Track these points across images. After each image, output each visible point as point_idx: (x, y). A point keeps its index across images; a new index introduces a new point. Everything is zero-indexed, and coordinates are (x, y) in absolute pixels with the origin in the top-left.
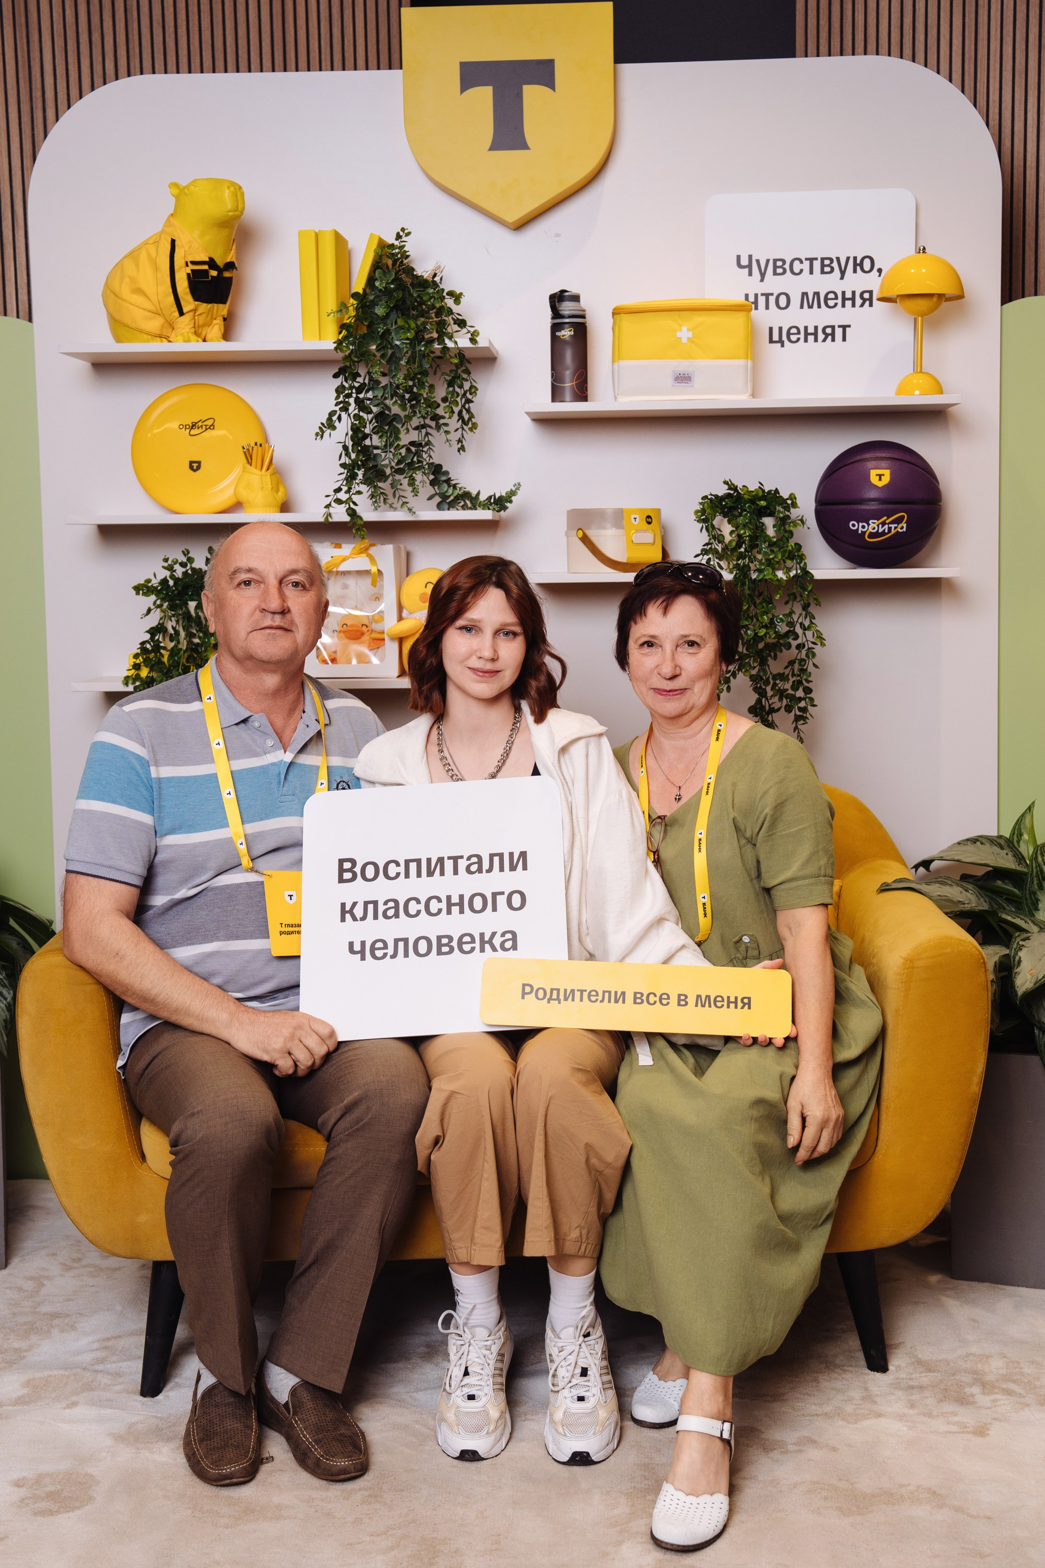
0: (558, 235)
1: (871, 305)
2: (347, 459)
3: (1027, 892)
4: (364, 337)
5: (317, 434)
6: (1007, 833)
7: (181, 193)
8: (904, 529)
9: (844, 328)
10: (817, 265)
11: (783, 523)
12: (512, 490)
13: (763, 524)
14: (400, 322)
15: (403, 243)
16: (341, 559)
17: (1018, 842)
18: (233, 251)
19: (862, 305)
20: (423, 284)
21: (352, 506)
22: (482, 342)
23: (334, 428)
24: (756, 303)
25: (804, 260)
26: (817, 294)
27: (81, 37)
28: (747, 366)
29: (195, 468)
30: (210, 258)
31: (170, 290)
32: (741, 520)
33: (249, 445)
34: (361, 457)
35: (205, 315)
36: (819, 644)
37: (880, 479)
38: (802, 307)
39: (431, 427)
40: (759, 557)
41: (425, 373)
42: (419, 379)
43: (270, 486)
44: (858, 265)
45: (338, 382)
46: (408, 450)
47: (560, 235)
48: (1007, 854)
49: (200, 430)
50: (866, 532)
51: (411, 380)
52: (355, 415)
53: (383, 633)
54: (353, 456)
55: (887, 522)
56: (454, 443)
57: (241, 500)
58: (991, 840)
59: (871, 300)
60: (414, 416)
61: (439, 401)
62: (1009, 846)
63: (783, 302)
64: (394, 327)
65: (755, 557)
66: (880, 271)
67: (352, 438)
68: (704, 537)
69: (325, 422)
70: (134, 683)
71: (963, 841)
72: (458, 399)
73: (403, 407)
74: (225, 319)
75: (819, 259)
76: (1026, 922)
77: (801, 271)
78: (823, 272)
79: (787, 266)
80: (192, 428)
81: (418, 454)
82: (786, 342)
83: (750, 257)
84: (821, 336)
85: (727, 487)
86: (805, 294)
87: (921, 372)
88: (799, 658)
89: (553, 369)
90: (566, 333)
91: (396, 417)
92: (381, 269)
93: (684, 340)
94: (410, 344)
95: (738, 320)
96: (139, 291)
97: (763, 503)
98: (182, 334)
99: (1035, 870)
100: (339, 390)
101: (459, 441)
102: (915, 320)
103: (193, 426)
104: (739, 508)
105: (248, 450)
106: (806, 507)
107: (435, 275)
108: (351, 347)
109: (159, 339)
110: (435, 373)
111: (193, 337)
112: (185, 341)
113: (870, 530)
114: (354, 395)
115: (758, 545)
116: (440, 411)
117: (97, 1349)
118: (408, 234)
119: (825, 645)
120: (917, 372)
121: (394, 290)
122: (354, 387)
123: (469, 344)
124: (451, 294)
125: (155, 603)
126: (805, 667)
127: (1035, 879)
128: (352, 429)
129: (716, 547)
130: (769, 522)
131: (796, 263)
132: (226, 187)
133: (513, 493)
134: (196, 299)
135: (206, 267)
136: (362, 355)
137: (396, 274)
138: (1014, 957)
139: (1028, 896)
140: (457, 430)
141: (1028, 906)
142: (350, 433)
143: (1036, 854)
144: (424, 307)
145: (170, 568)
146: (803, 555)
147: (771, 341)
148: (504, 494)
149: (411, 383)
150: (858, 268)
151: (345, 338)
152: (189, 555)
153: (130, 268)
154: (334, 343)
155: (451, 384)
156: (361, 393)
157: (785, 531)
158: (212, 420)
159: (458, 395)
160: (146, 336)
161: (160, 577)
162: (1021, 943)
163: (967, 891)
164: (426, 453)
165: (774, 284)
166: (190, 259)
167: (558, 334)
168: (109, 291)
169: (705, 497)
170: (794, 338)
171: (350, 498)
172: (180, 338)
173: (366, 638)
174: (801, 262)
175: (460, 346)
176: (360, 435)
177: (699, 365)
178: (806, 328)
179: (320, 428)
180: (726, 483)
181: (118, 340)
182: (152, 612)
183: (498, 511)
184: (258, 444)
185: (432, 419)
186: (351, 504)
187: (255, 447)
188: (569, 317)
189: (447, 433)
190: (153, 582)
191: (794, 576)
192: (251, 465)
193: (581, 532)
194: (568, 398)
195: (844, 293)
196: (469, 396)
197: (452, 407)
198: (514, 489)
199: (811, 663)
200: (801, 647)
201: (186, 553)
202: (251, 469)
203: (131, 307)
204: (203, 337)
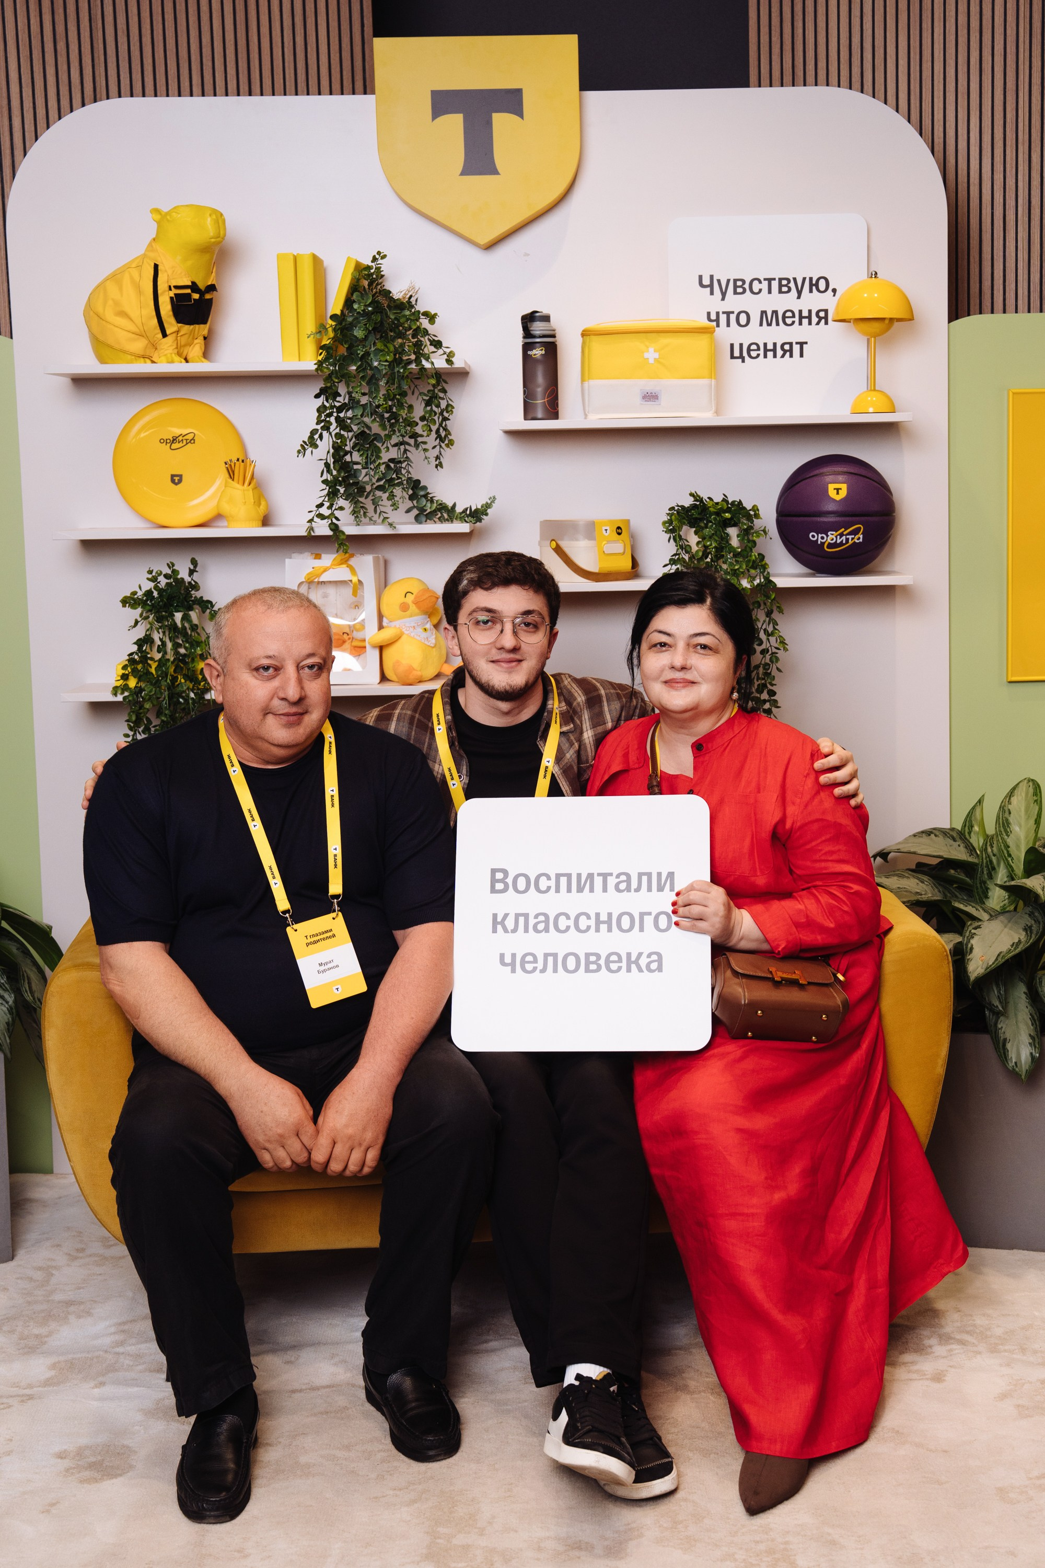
0: (527, 255)
1: (826, 323)
2: (329, 475)
3: (978, 883)
4: (344, 358)
5: (299, 452)
6: (959, 827)
7: (163, 219)
8: (861, 540)
9: (802, 344)
10: (775, 285)
11: (746, 533)
12: (487, 503)
13: (728, 535)
14: (379, 345)
15: (379, 266)
16: (322, 570)
17: (970, 833)
18: (213, 274)
19: (818, 323)
20: (400, 306)
21: (334, 521)
22: (458, 363)
23: (316, 446)
24: (717, 320)
25: (762, 280)
26: (775, 312)
28: (711, 385)
29: (176, 481)
30: (193, 283)
31: (154, 313)
32: (707, 532)
33: (231, 461)
34: (342, 474)
35: (187, 336)
36: (782, 649)
37: (838, 493)
38: (761, 325)
39: (409, 444)
40: (725, 567)
41: (404, 394)
42: (398, 400)
43: (252, 500)
44: (814, 285)
45: (320, 402)
46: (388, 467)
47: (528, 255)
48: (959, 846)
49: (181, 445)
50: (824, 543)
51: (390, 400)
52: (336, 434)
53: (364, 640)
54: (335, 473)
55: (845, 533)
56: (433, 460)
57: (222, 513)
58: (944, 833)
59: (826, 318)
60: (394, 434)
61: (418, 420)
62: (961, 838)
63: (743, 319)
64: (373, 349)
65: (721, 567)
66: (834, 291)
67: (334, 456)
68: (672, 548)
69: (306, 440)
70: (122, 693)
71: (918, 833)
73: (384, 427)
74: (205, 338)
75: (777, 280)
76: (977, 909)
77: (760, 290)
78: (780, 292)
79: (747, 286)
80: (173, 442)
81: (398, 471)
82: (747, 358)
83: (712, 277)
84: (779, 352)
85: (692, 499)
86: (764, 313)
87: (875, 390)
88: (763, 662)
89: (525, 385)
90: (538, 352)
91: (377, 437)
92: (359, 291)
93: (651, 361)
94: (389, 366)
95: (702, 342)
96: (123, 314)
97: (728, 515)
98: (165, 355)
99: (985, 861)
100: (320, 410)
101: (437, 458)
102: (868, 340)
103: (174, 440)
104: (705, 519)
105: (230, 465)
106: (768, 517)
107: (411, 296)
108: (331, 368)
109: (142, 359)
110: (413, 393)
111: (177, 358)
112: (168, 362)
113: (829, 541)
114: (335, 414)
115: (723, 555)
116: (418, 429)
117: (114, 1333)
118: (384, 257)
119: (788, 650)
120: (871, 390)
121: (372, 313)
122: (335, 406)
123: (445, 365)
124: (426, 314)
125: (141, 615)
126: (769, 671)
127: (985, 869)
128: (333, 447)
129: (684, 556)
130: (733, 532)
131: (756, 283)
132: (208, 215)
133: (488, 506)
134: (178, 322)
135: (189, 291)
136: (343, 375)
137: (373, 296)
138: (967, 945)
139: (978, 885)
140: (434, 447)
141: (978, 895)
142: (332, 451)
143: (986, 845)
144: (401, 328)
145: (154, 579)
146: (766, 564)
147: (733, 357)
148: (479, 507)
149: (390, 403)
150: (814, 288)
151: (326, 359)
152: (174, 568)
153: (111, 287)
154: (315, 364)
155: (428, 403)
156: (342, 412)
157: (749, 541)
158: (193, 434)
159: (435, 414)
160: (129, 357)
161: (145, 589)
162: (973, 931)
163: (923, 882)
164: (405, 468)
165: (734, 303)
166: (173, 283)
167: (529, 353)
168: (91, 313)
169: (672, 509)
170: (754, 354)
171: (332, 514)
172: (163, 358)
173: (348, 646)
174: (760, 282)
175: (436, 366)
176: (341, 452)
177: (666, 384)
178: (766, 345)
179: (301, 445)
180: (691, 495)
181: (102, 361)
182: (139, 624)
183: (474, 523)
184: (240, 460)
185: (410, 437)
186: (334, 519)
188: (540, 337)
189: (425, 450)
190: (138, 594)
191: (758, 585)
192: (233, 480)
193: (554, 542)
194: (540, 416)
195: (800, 312)
196: (446, 414)
197: (429, 426)
198: (489, 502)
199: (774, 667)
200: (764, 652)
201: (171, 565)
202: (234, 484)
203: (116, 329)
204: (184, 357)
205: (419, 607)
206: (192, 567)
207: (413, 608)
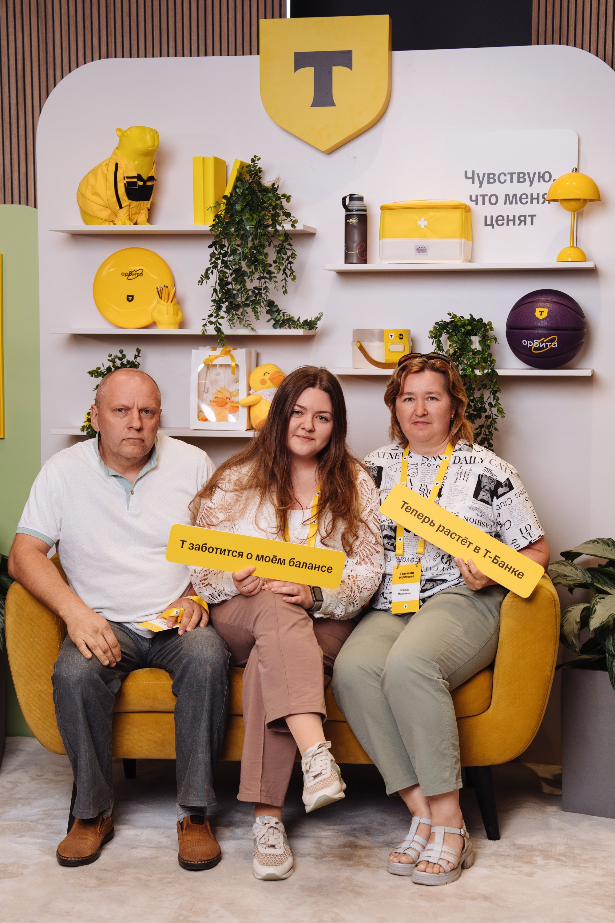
0: (355, 158)
1: (549, 203)
2: (216, 296)
4: (227, 223)
5: (199, 282)
7: (122, 135)
8: (556, 346)
9: (532, 216)
10: (515, 177)
11: (484, 340)
12: (317, 317)
13: (471, 340)
14: (248, 215)
15: (257, 164)
16: (214, 357)
18: (153, 170)
19: (543, 203)
20: (265, 190)
21: (218, 326)
22: (299, 227)
23: (209, 278)
24: (476, 201)
25: (507, 174)
26: (515, 195)
27: (78, 23)
28: (463, 242)
29: (130, 299)
30: (139, 175)
31: (114, 194)
32: (455, 338)
33: (161, 287)
34: (225, 296)
35: (135, 208)
36: (500, 416)
37: (541, 315)
38: (505, 203)
39: (266, 278)
40: (465, 361)
41: (263, 246)
42: (259, 250)
43: (172, 312)
44: (541, 177)
45: (212, 250)
46: (253, 292)
48: (612, 550)
49: (134, 277)
50: (532, 347)
51: (254, 250)
52: (221, 271)
54: (220, 295)
55: (545, 341)
56: (281, 288)
57: (156, 320)
58: (603, 541)
60: (256, 271)
61: (272, 263)
63: (493, 200)
64: (245, 218)
65: (463, 361)
66: (555, 181)
67: (219, 285)
68: (434, 346)
69: (203, 275)
70: (87, 430)
72: (284, 262)
73: (249, 267)
74: (149, 210)
75: (517, 173)
77: (505, 181)
78: (519, 182)
79: (496, 178)
81: (260, 294)
82: (495, 225)
83: (473, 172)
84: (517, 222)
85: (450, 317)
86: (507, 196)
87: (575, 247)
88: (485, 424)
89: (346, 243)
90: (354, 221)
91: (244, 274)
92: (242, 181)
93: (422, 227)
94: (255, 228)
95: (456, 214)
96: (96, 194)
97: (469, 328)
98: (121, 220)
100: (212, 255)
101: (284, 287)
102: (571, 213)
103: (130, 274)
104: (456, 330)
105: (160, 289)
106: (500, 329)
107: (274, 185)
108: (220, 229)
109: (108, 222)
110: (269, 246)
111: (128, 222)
112: (123, 225)
113: (535, 346)
114: (221, 258)
115: (464, 354)
116: (272, 269)
118: (259, 159)
119: (504, 416)
120: (573, 246)
121: (247, 194)
122: (221, 253)
123: (291, 228)
124: (284, 196)
126: (490, 430)
128: (219, 279)
130: (475, 339)
131: (502, 176)
132: (149, 132)
133: (318, 319)
134: (129, 199)
135: (135, 180)
136: (226, 234)
137: (250, 184)
138: (592, 609)
140: (282, 280)
142: (218, 281)
144: (265, 205)
145: (113, 361)
146: (493, 360)
147: (486, 225)
148: (313, 319)
149: (254, 252)
150: (541, 179)
151: (217, 223)
152: (123, 353)
153: (92, 179)
154: (210, 227)
155: (279, 252)
156: (225, 257)
157: (485, 345)
158: (142, 270)
159: (283, 259)
160: (100, 221)
161: (106, 366)
162: (600, 600)
164: (264, 294)
165: (488, 189)
166: (126, 175)
167: (348, 221)
168: (80, 193)
169: (437, 323)
170: (500, 223)
171: (217, 321)
172: (120, 222)
173: (228, 406)
174: (505, 175)
175: (286, 229)
176: (224, 283)
177: (431, 242)
178: (508, 217)
179: (201, 278)
180: (450, 314)
181: (87, 223)
183: (309, 330)
184: (167, 286)
185: (267, 273)
186: (218, 324)
187: (164, 288)
188: (356, 211)
189: (275, 282)
190: (101, 369)
191: (487, 373)
192: (161, 299)
193: (359, 343)
194: (355, 261)
195: (532, 195)
196: (291, 259)
197: (279, 267)
198: (319, 316)
199: (494, 427)
200: (488, 417)
201: (121, 352)
202: (162, 301)
203: (93, 203)
204: (134, 222)
205: (272, 382)
206: (137, 354)
207: (269, 383)
